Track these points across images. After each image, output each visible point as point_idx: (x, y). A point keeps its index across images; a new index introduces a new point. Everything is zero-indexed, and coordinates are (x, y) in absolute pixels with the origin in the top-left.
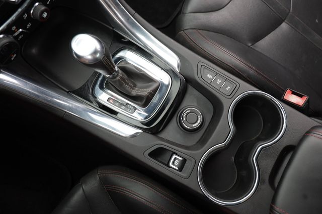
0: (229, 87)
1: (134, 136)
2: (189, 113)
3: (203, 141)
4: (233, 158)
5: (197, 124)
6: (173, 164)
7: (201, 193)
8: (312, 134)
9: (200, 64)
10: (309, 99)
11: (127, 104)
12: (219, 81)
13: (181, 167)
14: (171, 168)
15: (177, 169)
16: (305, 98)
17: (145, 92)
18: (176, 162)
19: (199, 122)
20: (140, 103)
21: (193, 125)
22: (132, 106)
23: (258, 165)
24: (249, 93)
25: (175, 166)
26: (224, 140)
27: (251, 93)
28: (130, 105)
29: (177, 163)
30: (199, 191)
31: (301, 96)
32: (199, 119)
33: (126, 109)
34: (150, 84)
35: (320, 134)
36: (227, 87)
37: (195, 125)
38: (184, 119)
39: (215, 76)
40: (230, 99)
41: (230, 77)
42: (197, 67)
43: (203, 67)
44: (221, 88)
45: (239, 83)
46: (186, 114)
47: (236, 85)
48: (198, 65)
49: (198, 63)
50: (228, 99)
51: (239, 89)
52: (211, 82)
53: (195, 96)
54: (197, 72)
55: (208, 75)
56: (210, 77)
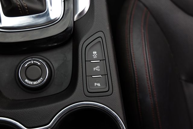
0: (99, 85)
2: (36, 65)
5: (31, 83)
9: (101, 34)
19: (35, 83)
21: (26, 81)
32: (39, 81)
37: (28, 82)
38: (26, 65)
39: (100, 60)
40: (86, 96)
41: (112, 76)
42: (94, 33)
43: (100, 39)
44: (92, 76)
45: (113, 91)
46: (32, 63)
47: (108, 90)
48: (96, 33)
49: (100, 30)
50: (84, 94)
51: (106, 97)
52: (90, 61)
53: (65, 58)
54: (87, 38)
55: (95, 53)
56: (94, 56)
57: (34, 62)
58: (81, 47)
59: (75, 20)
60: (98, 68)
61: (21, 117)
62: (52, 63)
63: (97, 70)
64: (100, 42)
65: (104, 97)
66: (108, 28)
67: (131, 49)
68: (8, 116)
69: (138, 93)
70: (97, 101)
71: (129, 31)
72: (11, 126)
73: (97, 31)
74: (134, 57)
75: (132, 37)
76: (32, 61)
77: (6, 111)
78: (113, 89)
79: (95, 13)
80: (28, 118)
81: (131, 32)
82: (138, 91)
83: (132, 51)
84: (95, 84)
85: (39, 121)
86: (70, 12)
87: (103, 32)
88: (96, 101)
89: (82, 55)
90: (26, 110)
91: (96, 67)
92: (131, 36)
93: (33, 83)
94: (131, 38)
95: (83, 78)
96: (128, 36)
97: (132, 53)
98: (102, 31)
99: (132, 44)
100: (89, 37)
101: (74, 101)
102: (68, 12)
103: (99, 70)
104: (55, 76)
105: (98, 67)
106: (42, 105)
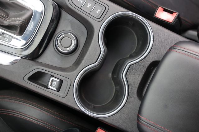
0: (99, 10)
1: (13, 63)
2: (63, 38)
3: (77, 63)
4: (111, 75)
5: (71, 47)
6: (51, 85)
7: (78, 108)
8: (174, 50)
10: (179, 15)
11: (3, 33)
12: (89, 5)
13: (59, 88)
14: (49, 89)
15: (55, 89)
16: (175, 15)
17: (18, 22)
18: (53, 83)
19: (73, 45)
20: (15, 32)
21: (68, 49)
22: (8, 35)
23: (127, 81)
25: (54, 87)
28: (7, 34)
29: (54, 84)
30: (76, 107)
31: (171, 13)
32: (73, 42)
33: (3, 38)
34: (23, 12)
35: (182, 49)
36: (97, 10)
38: (59, 44)
40: (100, 21)
44: (91, 11)
45: (108, 5)
47: (105, 7)
52: (82, 6)
53: (69, 20)
56: (81, 1)
57: (60, 38)
58: (70, 5)
62: (66, 30)
65: (108, 12)
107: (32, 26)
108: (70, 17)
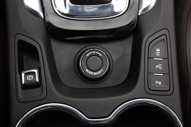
0: (160, 83)
2: (98, 56)
3: (75, 93)
5: (91, 73)
9: (165, 32)
12: (159, 66)
13: (28, 86)
14: (19, 75)
15: (23, 83)
18: (30, 76)
19: (95, 74)
21: (87, 70)
24: (170, 112)
25: (26, 78)
26: (92, 117)
27: (172, 115)
29: (30, 78)
32: (99, 72)
37: (89, 72)
38: (88, 55)
39: (163, 59)
40: (147, 93)
41: (173, 76)
42: (159, 30)
43: (164, 37)
44: (153, 74)
45: (174, 92)
46: (94, 53)
47: (168, 89)
48: (161, 30)
49: (165, 28)
50: (145, 91)
51: (166, 96)
52: (153, 58)
53: (124, 52)
54: (152, 34)
55: (158, 50)
56: (157, 53)
57: (96, 52)
58: (145, 43)
59: (139, 15)
60: (160, 67)
61: (82, 106)
62: (111, 55)
63: (159, 67)
64: (164, 39)
65: (165, 96)
66: (173, 26)
67: (187, 48)
68: (70, 104)
69: (188, 94)
70: (158, 100)
71: (186, 30)
72: (71, 114)
73: (162, 29)
74: (189, 58)
75: (189, 37)
76: (94, 52)
77: (68, 99)
78: (174, 89)
79: (162, 10)
80: (89, 109)
81: (188, 31)
82: (189, 92)
83: (188, 51)
84: (157, 82)
85: (99, 113)
86: (135, 5)
87: (168, 30)
88: (156, 99)
89: (145, 51)
90: (87, 100)
91: (159, 65)
92: (187, 35)
93: (93, 74)
94: (187, 37)
95: (144, 74)
96: (185, 35)
97: (188, 53)
98: (166, 29)
99: (189, 43)
100: (153, 34)
101: (135, 97)
102: (133, 6)
103: (161, 68)
104: (114, 69)
105: (161, 65)
106: (103, 97)
107: (91, 10)
108: (129, 50)
